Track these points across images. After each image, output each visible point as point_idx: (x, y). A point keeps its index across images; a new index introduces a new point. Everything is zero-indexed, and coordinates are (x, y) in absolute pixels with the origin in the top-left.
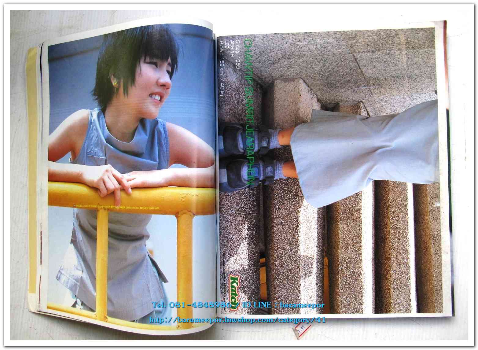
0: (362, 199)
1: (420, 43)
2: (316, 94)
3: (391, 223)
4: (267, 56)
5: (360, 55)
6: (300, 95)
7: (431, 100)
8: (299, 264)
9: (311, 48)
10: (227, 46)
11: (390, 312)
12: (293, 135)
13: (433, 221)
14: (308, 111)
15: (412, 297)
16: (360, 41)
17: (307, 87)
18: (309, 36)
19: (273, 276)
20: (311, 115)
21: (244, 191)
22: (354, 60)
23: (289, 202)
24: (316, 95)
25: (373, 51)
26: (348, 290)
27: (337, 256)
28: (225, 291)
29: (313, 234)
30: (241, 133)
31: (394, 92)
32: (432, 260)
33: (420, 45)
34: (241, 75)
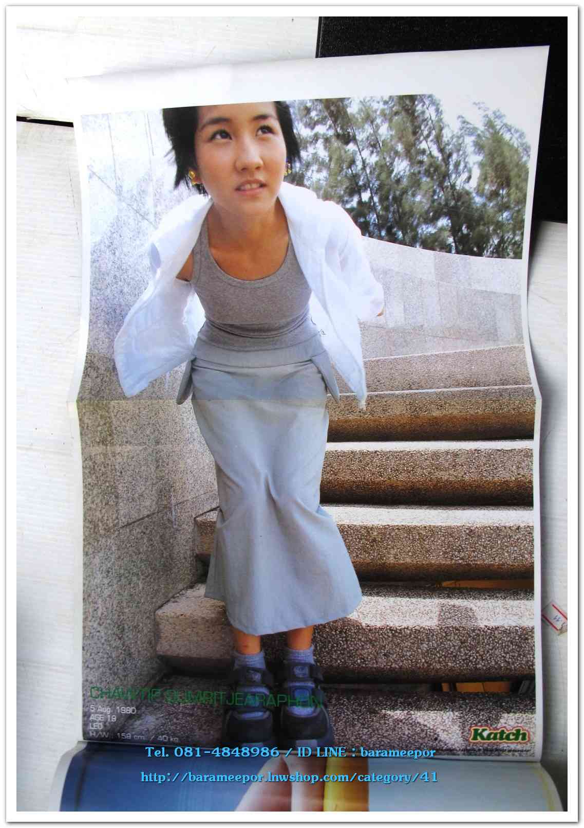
0: (350, 524)
1: (102, 423)
2: (181, 591)
3: (389, 479)
4: (118, 664)
5: (122, 518)
6: (182, 615)
7: (192, 411)
8: (453, 628)
9: (109, 593)
10: (97, 726)
11: (531, 482)
12: (245, 631)
13: (389, 411)
14: (208, 605)
15: (508, 447)
16: (100, 516)
17: (169, 604)
18: (89, 596)
19: (471, 670)
20: (214, 599)
21: (332, 714)
22: (129, 528)
23: (351, 641)
24: (183, 589)
25: (117, 497)
26: (494, 550)
27: (440, 565)
28: (497, 750)
29: (403, 603)
30: (239, 713)
31: (180, 468)
32: (451, 414)
33: (105, 424)
34: (147, 707)
